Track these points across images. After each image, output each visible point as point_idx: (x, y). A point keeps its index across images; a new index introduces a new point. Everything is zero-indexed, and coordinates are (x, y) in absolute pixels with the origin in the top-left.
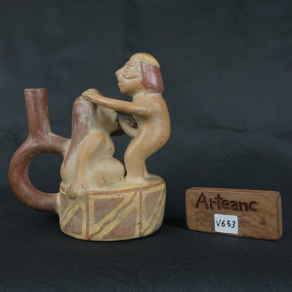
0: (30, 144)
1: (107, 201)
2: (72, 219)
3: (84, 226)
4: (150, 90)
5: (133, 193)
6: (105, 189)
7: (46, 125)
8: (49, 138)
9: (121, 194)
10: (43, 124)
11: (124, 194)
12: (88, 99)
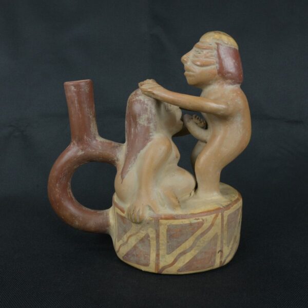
0: (73, 151)
1: (183, 227)
2: (135, 247)
3: (153, 256)
4: (229, 81)
5: (213, 216)
6: (179, 212)
7: (94, 128)
8: (98, 144)
9: (200, 218)
10: (90, 127)
11: (204, 218)
12: (149, 94)
